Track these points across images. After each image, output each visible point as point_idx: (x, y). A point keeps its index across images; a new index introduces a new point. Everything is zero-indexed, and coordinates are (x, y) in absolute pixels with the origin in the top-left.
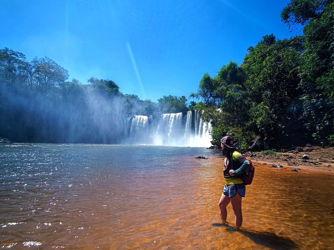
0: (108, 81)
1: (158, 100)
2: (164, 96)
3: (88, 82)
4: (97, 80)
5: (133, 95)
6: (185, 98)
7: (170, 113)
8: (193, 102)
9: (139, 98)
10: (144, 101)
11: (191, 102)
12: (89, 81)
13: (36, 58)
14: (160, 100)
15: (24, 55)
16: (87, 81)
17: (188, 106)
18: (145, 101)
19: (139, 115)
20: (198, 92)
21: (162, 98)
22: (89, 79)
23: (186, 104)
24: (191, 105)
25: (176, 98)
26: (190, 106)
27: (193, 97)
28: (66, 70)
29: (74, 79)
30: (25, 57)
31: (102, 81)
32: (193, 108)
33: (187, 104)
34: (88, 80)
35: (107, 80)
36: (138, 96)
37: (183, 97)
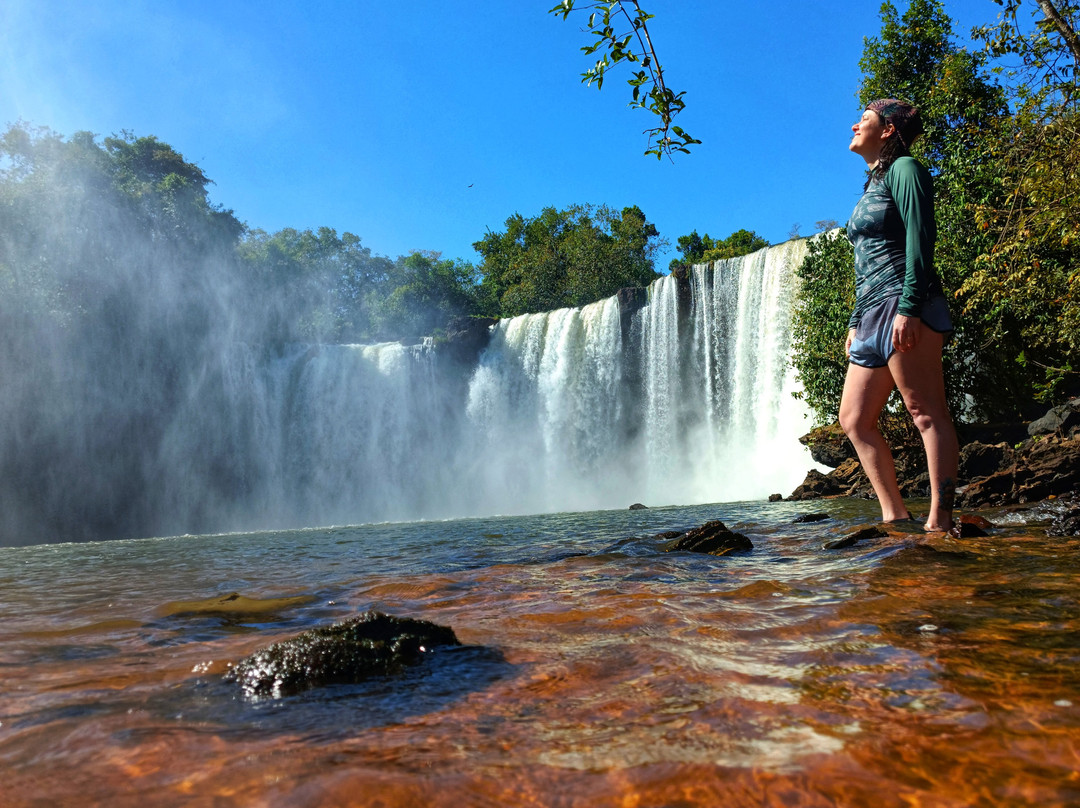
0: (130, 143)
1: (477, 246)
6: (642, 217)
7: (548, 307)
8: (695, 237)
9: (367, 251)
10: (394, 259)
14: (491, 247)
21: (502, 230)
33: (656, 249)
35: (121, 137)
36: (357, 239)
37: (627, 212)
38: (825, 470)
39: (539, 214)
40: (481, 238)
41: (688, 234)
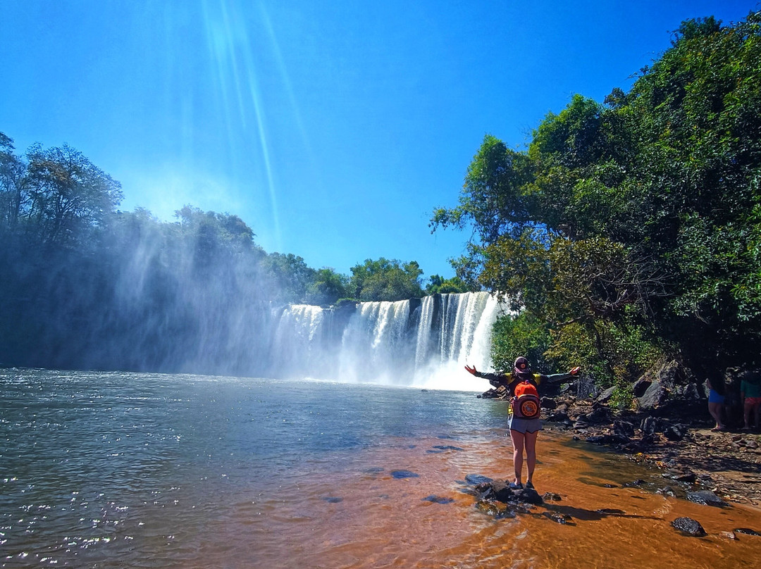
0: (227, 217)
1: (351, 269)
2: (367, 261)
3: (177, 216)
4: (200, 213)
5: (291, 256)
6: (418, 266)
7: (380, 300)
8: (437, 276)
9: (306, 265)
10: (317, 269)
11: (432, 277)
12: (177, 214)
13: (37, 145)
14: (356, 270)
15: (10, 140)
16: (174, 214)
17: (424, 287)
18: (320, 271)
19: (302, 303)
20: (460, 205)
21: (363, 264)
22: (180, 209)
23: (419, 280)
24: (431, 283)
25: (397, 266)
26: (429, 287)
27: (445, 222)
28: (116, 182)
29: (141, 208)
30: (13, 144)
31: (211, 215)
32: (436, 290)
33: (422, 280)
34: (176, 212)
35: (224, 215)
36: (303, 259)
37: (412, 263)
38: (494, 388)
39: (377, 259)
40: (354, 267)
41: (435, 275)
